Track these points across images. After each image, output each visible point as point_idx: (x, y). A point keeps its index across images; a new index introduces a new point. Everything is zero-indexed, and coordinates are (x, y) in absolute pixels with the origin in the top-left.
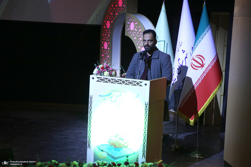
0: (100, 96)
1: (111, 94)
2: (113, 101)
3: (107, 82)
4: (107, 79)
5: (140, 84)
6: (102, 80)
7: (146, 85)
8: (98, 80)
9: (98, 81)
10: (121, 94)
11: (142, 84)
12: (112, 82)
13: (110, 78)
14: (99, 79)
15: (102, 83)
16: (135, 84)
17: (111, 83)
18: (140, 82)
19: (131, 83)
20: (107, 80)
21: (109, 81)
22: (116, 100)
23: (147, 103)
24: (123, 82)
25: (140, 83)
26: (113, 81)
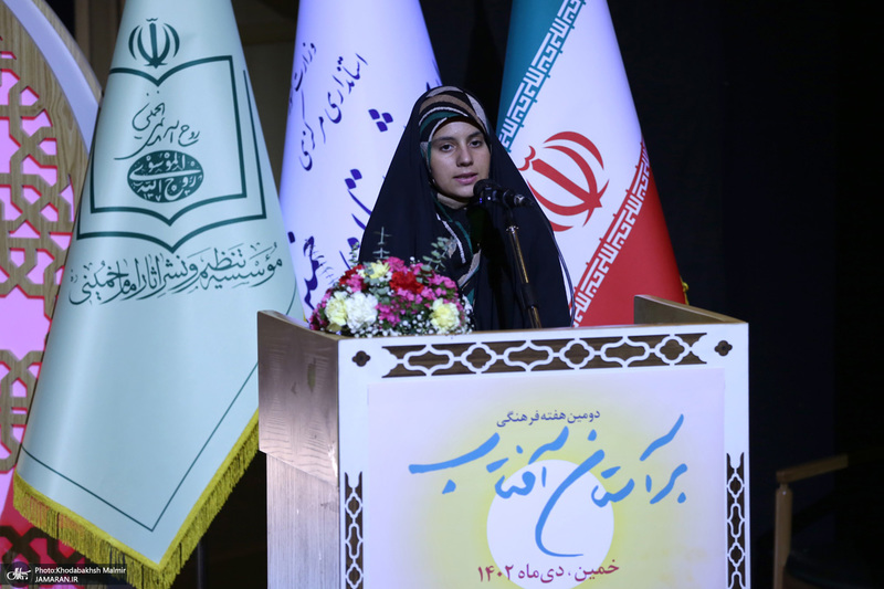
0: (414, 469)
1: (494, 441)
2: (514, 489)
3: (465, 371)
4: (458, 349)
5: (688, 349)
6: (429, 360)
7: (724, 348)
8: (400, 366)
9: (398, 372)
10: (565, 433)
11: (697, 349)
12: (500, 362)
13: (480, 339)
14: (405, 361)
15: (429, 381)
16: (652, 355)
17: (492, 370)
18: (684, 337)
19: (625, 352)
20: (463, 359)
21: (479, 358)
22: (529, 478)
23: (735, 464)
24: (577, 354)
25: (685, 345)
26: (505, 357)
